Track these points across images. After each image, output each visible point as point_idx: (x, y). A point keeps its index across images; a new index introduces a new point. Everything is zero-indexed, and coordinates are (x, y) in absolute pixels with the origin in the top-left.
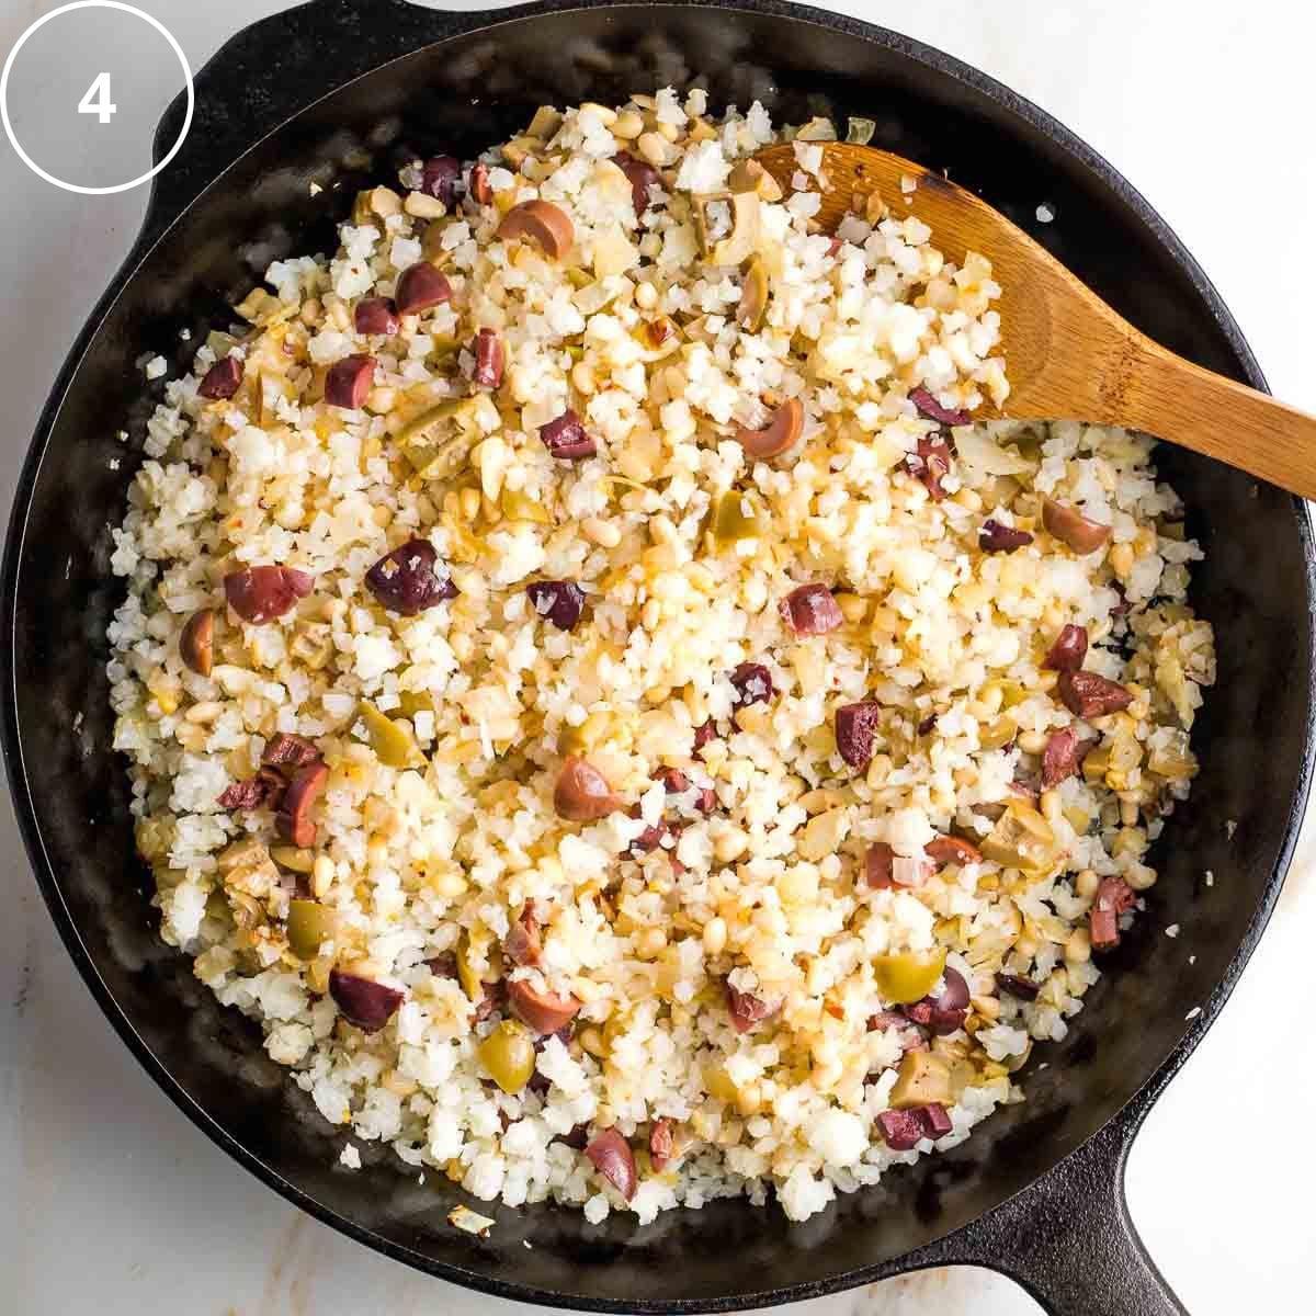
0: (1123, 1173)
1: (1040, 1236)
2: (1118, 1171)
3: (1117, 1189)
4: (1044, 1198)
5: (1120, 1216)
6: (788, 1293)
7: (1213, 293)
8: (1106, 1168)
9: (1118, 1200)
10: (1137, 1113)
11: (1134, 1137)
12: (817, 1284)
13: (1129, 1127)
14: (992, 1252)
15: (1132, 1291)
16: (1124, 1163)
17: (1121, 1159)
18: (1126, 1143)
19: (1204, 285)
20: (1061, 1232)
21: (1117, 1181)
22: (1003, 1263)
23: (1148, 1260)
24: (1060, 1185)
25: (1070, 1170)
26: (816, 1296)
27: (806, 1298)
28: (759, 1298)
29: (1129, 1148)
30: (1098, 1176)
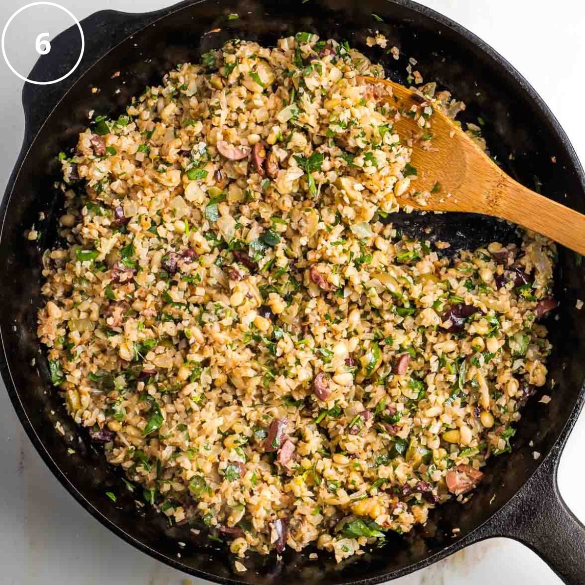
0: (556, 481)
1: (524, 517)
2: (554, 482)
3: (555, 489)
4: (523, 500)
5: (559, 501)
6: (415, 567)
7: (517, 73)
8: (548, 480)
9: (556, 494)
10: (557, 453)
11: (558, 464)
12: (427, 559)
13: (555, 459)
14: (504, 529)
15: (572, 535)
16: (556, 476)
17: (554, 475)
18: (555, 467)
19: (512, 70)
20: (533, 514)
21: (554, 485)
22: (510, 533)
23: (576, 519)
24: (529, 493)
25: (532, 484)
26: (428, 565)
27: (423, 567)
28: (402, 572)
29: (557, 469)
30: (545, 485)
